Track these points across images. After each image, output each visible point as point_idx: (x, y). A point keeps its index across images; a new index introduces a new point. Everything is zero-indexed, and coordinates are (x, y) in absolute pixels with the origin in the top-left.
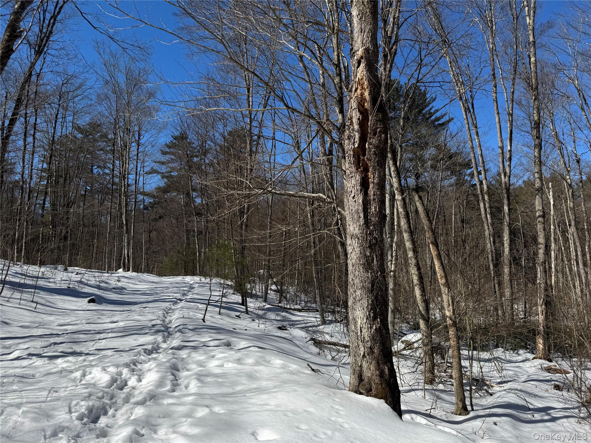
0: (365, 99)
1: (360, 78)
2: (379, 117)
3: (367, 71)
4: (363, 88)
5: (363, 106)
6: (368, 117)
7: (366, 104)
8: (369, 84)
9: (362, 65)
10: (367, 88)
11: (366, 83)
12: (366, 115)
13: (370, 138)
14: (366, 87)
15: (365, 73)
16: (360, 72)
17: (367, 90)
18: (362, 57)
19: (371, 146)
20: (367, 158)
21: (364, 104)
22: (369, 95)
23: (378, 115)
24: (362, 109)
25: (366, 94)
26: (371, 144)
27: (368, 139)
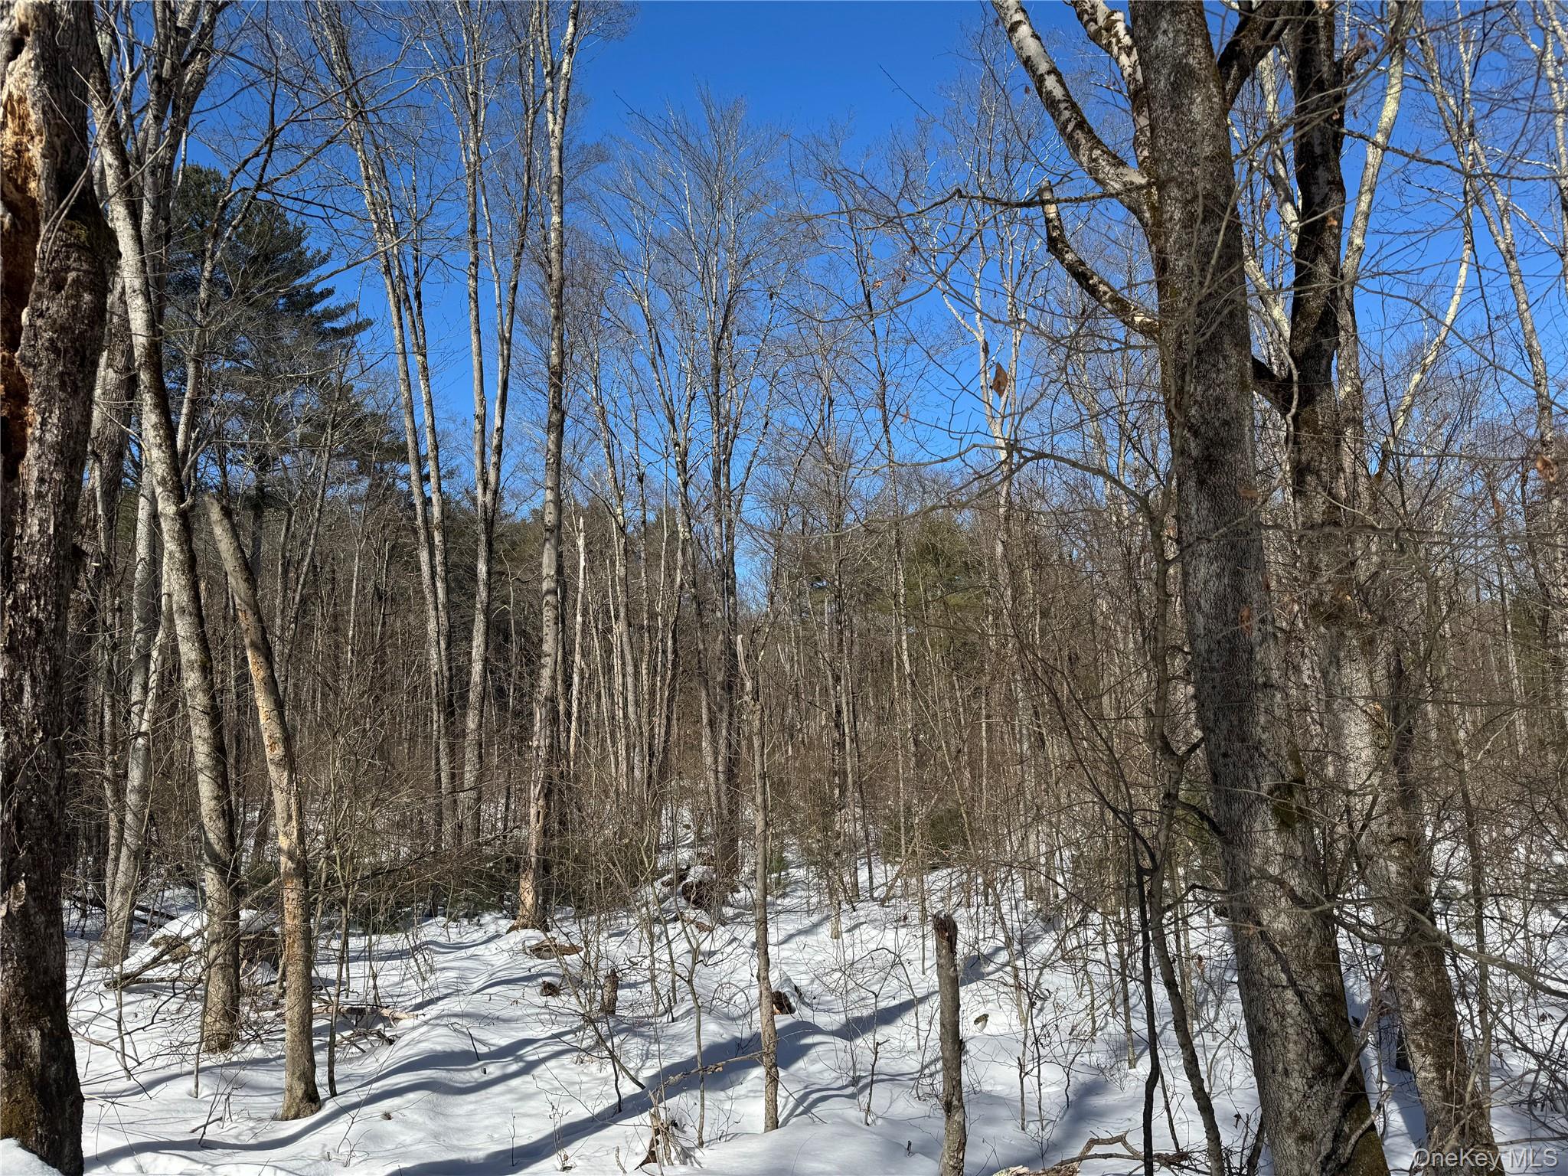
0: (29, 168)
1: (16, 94)
2: (78, 237)
3: (42, 78)
4: (22, 129)
5: (22, 189)
6: (38, 225)
7: (33, 185)
8: (46, 121)
9: (26, 55)
10: (39, 132)
11: (35, 117)
12: (29, 218)
13: (40, 296)
14: (33, 128)
15: (33, 82)
16: (16, 75)
17: (37, 139)
18: (24, 29)
19: (39, 322)
20: (22, 358)
21: (25, 180)
22: (43, 156)
23: (72, 228)
24: (15, 196)
25: (35, 151)
26: (41, 315)
27: (32, 296)
